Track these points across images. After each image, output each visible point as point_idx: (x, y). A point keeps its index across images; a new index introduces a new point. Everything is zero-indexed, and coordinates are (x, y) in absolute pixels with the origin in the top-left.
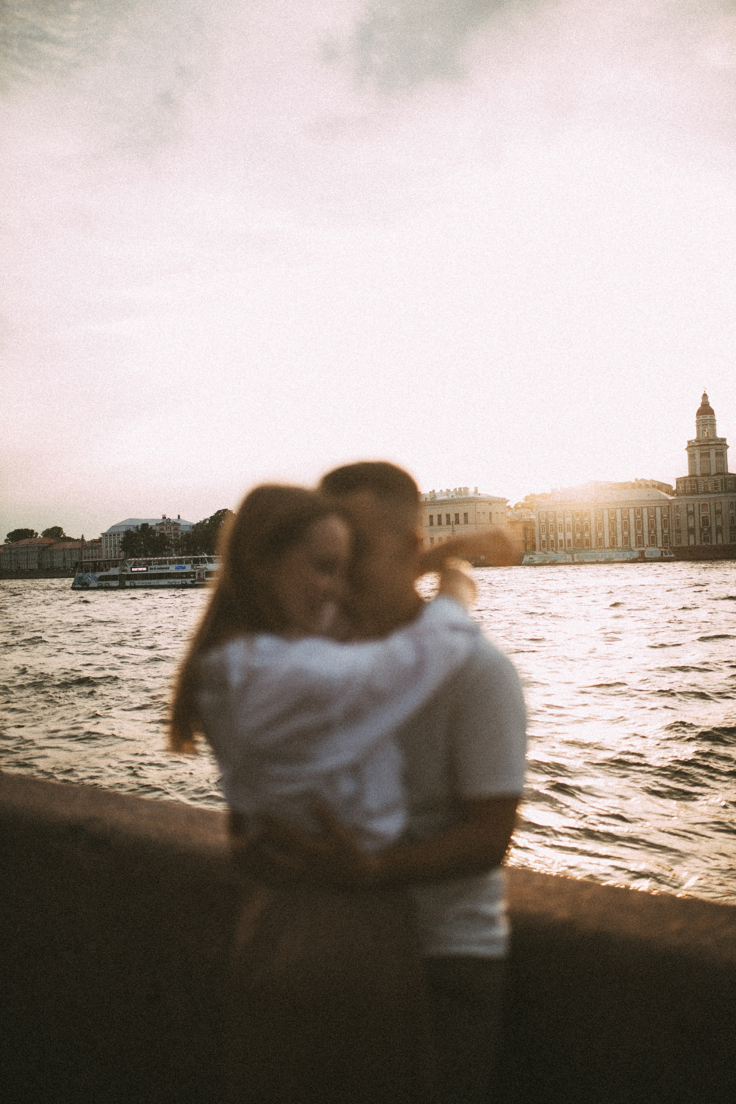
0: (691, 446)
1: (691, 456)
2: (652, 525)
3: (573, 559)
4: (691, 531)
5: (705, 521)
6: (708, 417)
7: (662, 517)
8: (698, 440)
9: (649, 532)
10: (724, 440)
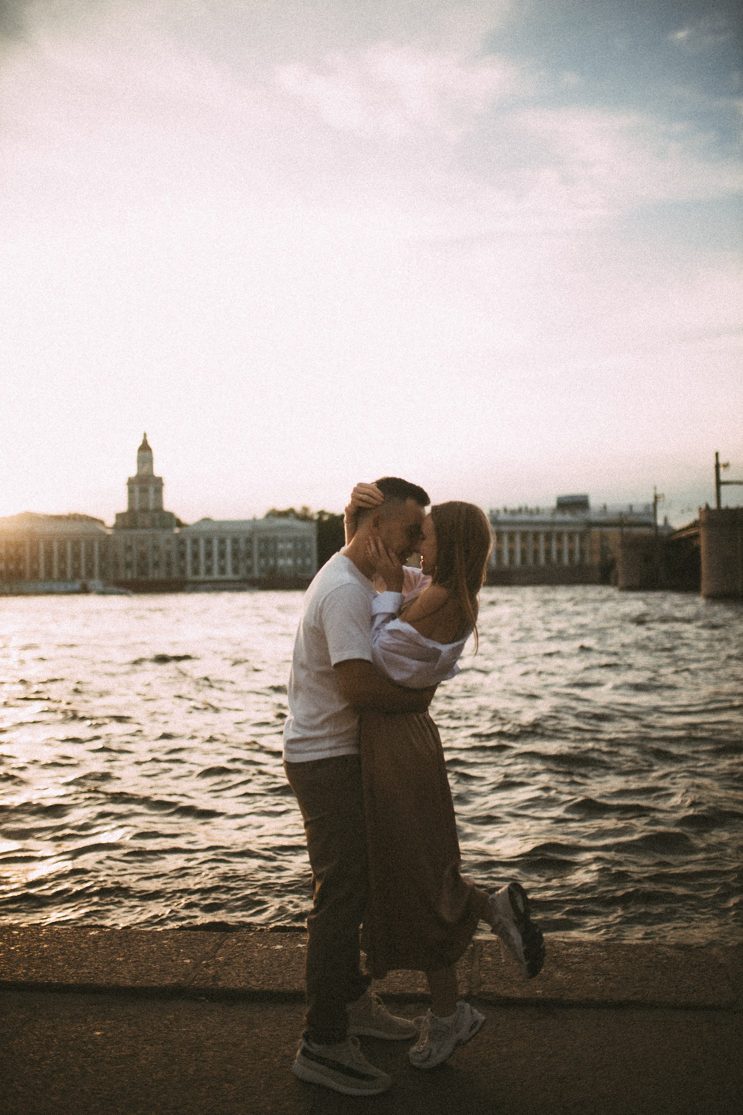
0: (131, 482)
1: (131, 491)
2: (90, 557)
3: (11, 589)
4: (128, 565)
5: (143, 556)
6: (147, 454)
7: (100, 551)
8: (138, 476)
9: (87, 565)
10: (160, 479)
